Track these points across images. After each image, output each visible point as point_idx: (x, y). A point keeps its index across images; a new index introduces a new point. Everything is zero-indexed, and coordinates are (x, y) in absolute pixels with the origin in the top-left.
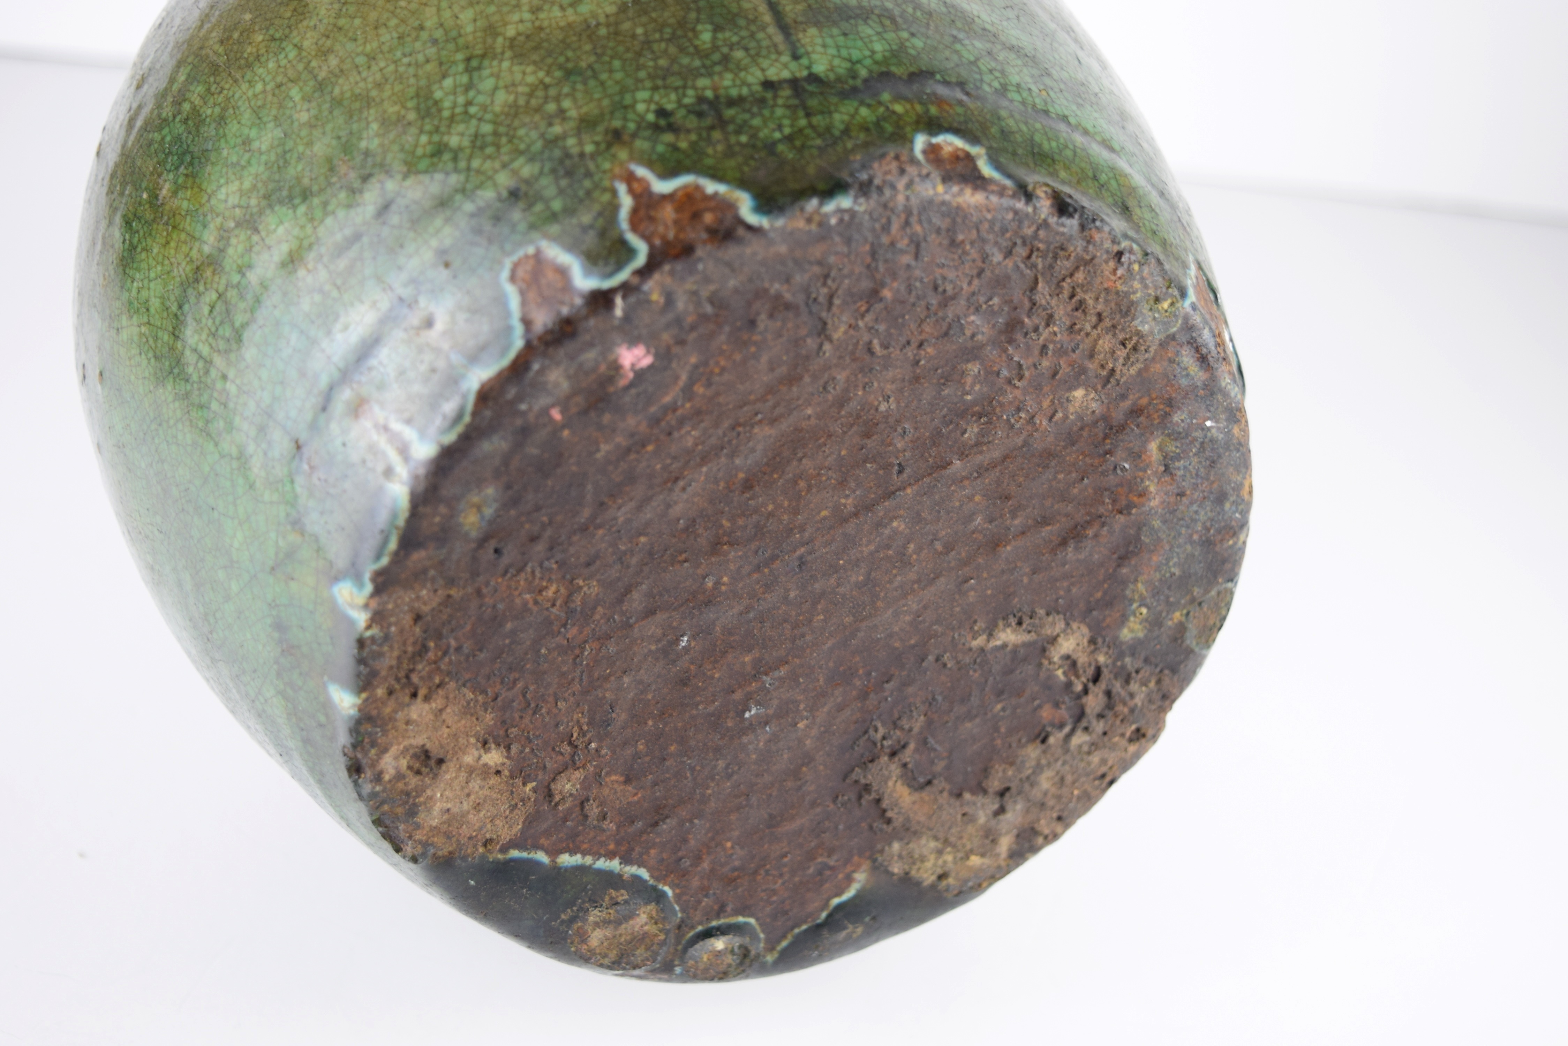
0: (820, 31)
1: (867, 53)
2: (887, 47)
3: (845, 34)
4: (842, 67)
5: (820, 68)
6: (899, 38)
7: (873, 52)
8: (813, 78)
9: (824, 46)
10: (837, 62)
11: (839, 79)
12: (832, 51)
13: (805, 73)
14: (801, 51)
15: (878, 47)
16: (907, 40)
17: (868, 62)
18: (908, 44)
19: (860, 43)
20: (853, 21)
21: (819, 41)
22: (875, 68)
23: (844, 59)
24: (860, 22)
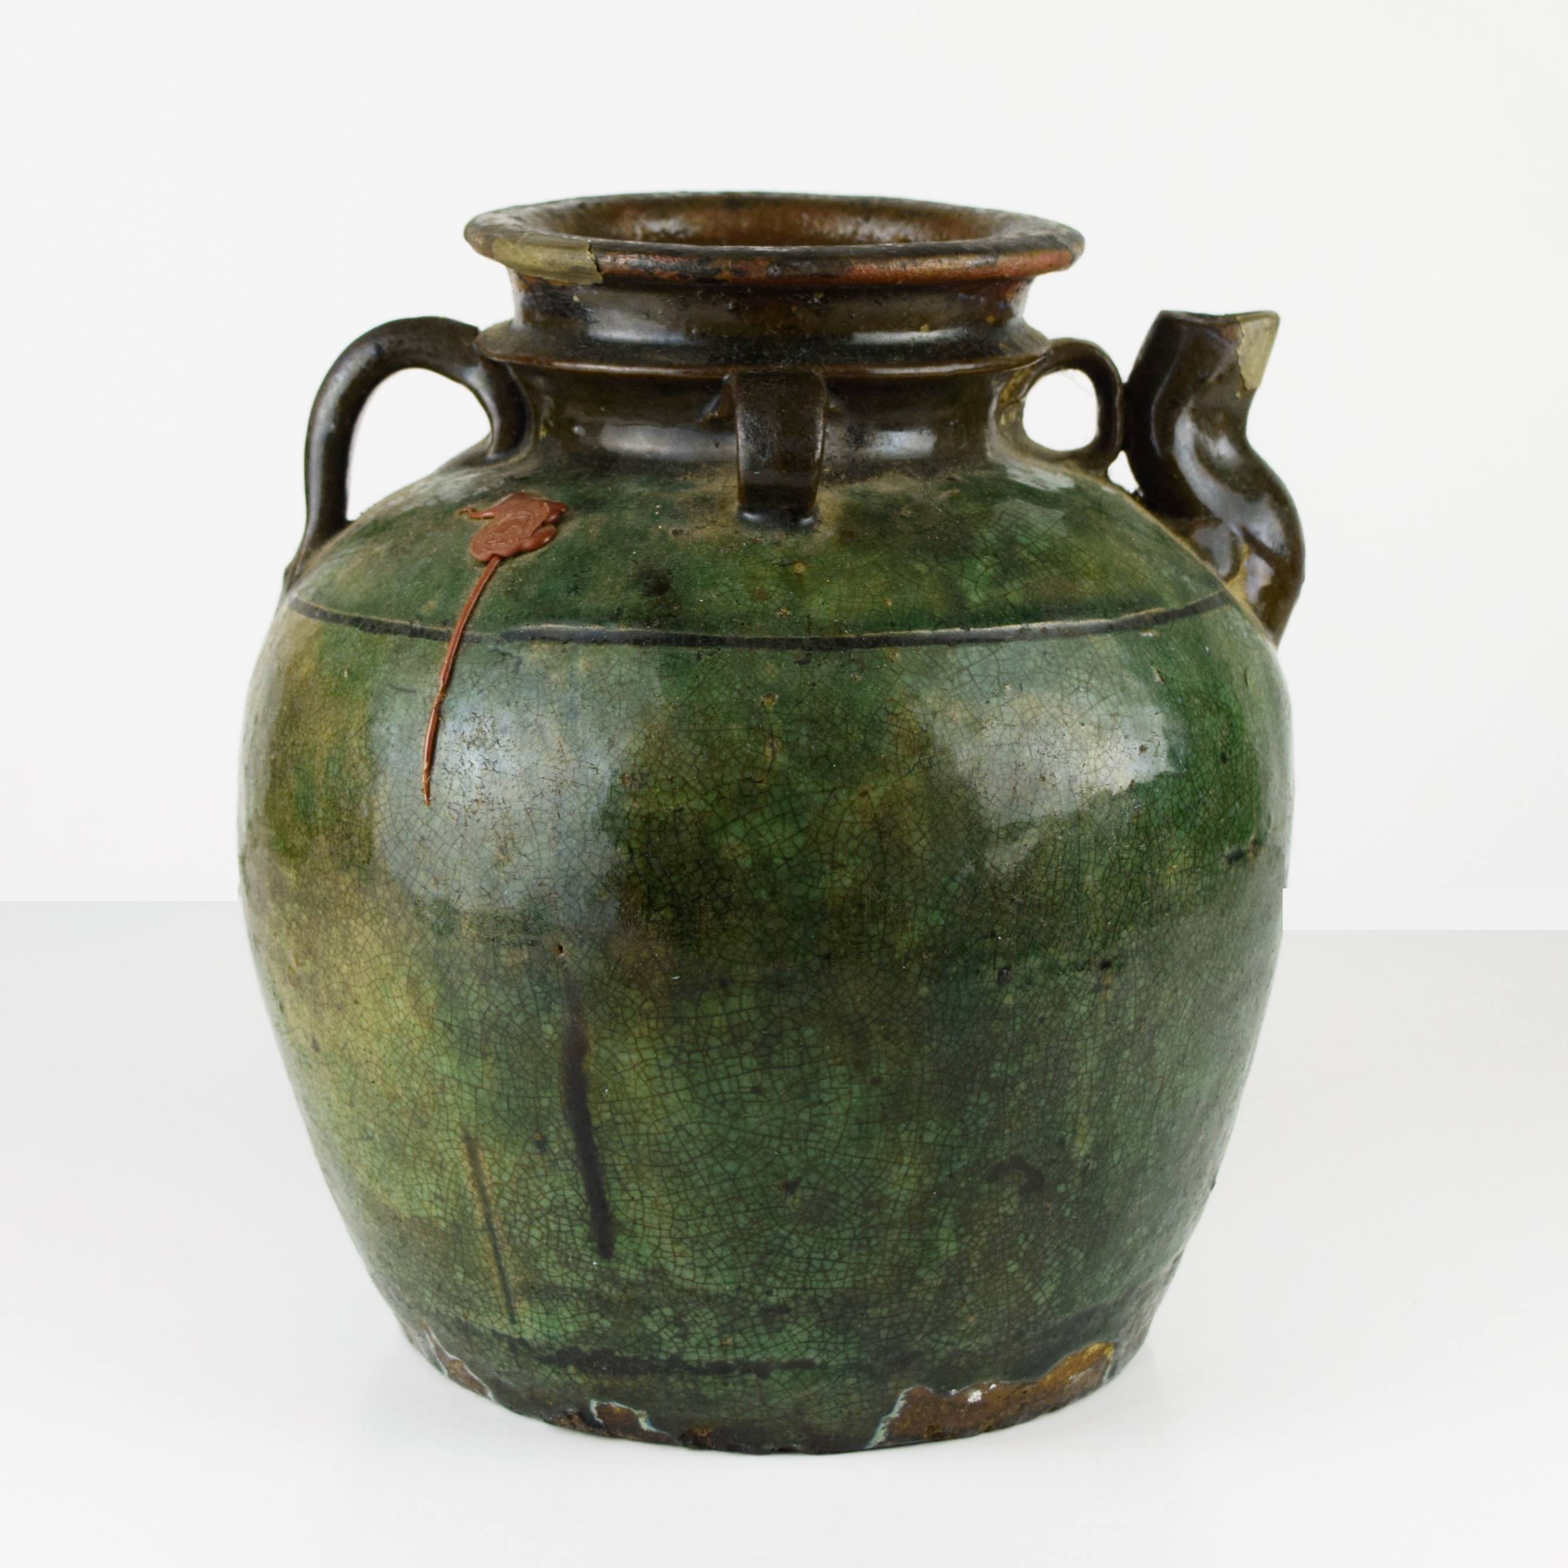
0: (531, 1305)
1: (562, 1333)
2: (578, 1329)
3: (547, 1314)
4: (542, 1340)
5: (528, 1336)
6: (590, 1320)
7: (567, 1332)
8: (522, 1341)
9: (532, 1320)
10: (539, 1335)
11: (539, 1348)
12: (536, 1326)
13: (517, 1336)
14: (517, 1318)
15: (570, 1328)
16: (597, 1321)
17: (562, 1339)
18: (597, 1325)
19: (557, 1324)
20: (555, 1301)
21: (528, 1314)
22: (568, 1344)
23: (544, 1334)
24: (561, 1303)
